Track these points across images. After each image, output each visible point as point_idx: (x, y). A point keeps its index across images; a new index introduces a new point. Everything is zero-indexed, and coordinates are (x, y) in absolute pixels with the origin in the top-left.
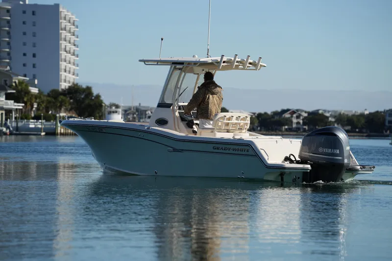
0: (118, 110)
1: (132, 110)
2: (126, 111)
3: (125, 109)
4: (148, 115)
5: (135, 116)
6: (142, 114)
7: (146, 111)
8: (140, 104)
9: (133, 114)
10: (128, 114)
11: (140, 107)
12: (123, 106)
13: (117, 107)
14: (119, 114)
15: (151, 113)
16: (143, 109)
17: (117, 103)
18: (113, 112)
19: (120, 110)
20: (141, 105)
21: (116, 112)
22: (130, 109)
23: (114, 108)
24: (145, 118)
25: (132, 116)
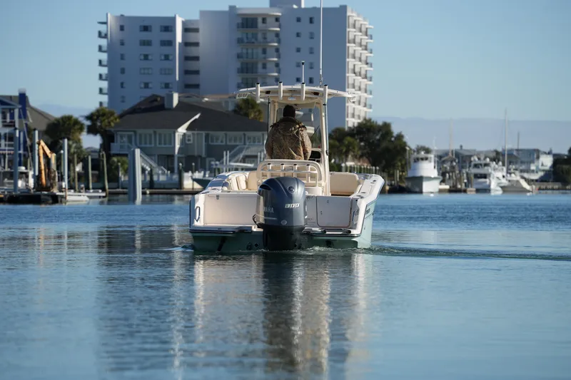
0: (429, 156)
1: (450, 155)
2: (440, 157)
3: (439, 154)
4: (473, 163)
5: (454, 164)
6: (465, 162)
7: (471, 156)
8: (461, 146)
9: (452, 162)
10: (444, 162)
11: (461, 152)
12: (437, 151)
13: (428, 151)
14: (430, 162)
15: (479, 159)
16: (466, 153)
17: (427, 146)
18: (422, 159)
19: (432, 156)
20: (464, 148)
21: (427, 159)
22: (447, 154)
23: (423, 153)
24: (470, 166)
25: (449, 163)
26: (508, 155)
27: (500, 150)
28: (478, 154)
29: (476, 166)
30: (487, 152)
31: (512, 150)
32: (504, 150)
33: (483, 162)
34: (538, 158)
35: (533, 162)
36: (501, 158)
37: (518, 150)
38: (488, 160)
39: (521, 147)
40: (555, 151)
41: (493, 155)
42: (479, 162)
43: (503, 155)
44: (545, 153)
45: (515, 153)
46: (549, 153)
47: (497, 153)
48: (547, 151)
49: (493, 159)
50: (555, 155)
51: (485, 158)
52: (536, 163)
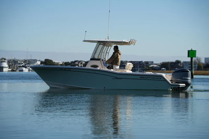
0: (5, 61)
1: (12, 60)
2: (9, 61)
3: (8, 60)
4: (18, 63)
5: (13, 63)
6: (16, 63)
7: (18, 61)
8: (15, 58)
9: (12, 63)
10: (10, 63)
11: (15, 60)
12: (8, 59)
13: (5, 59)
14: (6, 62)
15: (20, 62)
16: (16, 60)
17: (5, 58)
18: (3, 62)
19: (6, 61)
20: (16, 59)
21: (4, 62)
22: (11, 60)
23: (3, 60)
24: (17, 64)
25: (11, 63)
26: (28, 61)
27: (26, 59)
28: (20, 60)
29: (19, 64)
30: (22, 60)
31: (29, 60)
32: (27, 60)
33: (21, 63)
34: (36, 62)
35: (35, 63)
36: (26, 62)
37: (31, 60)
38: (23, 62)
39: (32, 59)
40: (41, 60)
41: (24, 61)
42: (20, 63)
43: (27, 61)
44: (38, 61)
45: (30, 60)
46: (39, 61)
47: (25, 60)
48: (39, 60)
49: (24, 62)
50: (41, 61)
51: (22, 62)
52: (36, 63)
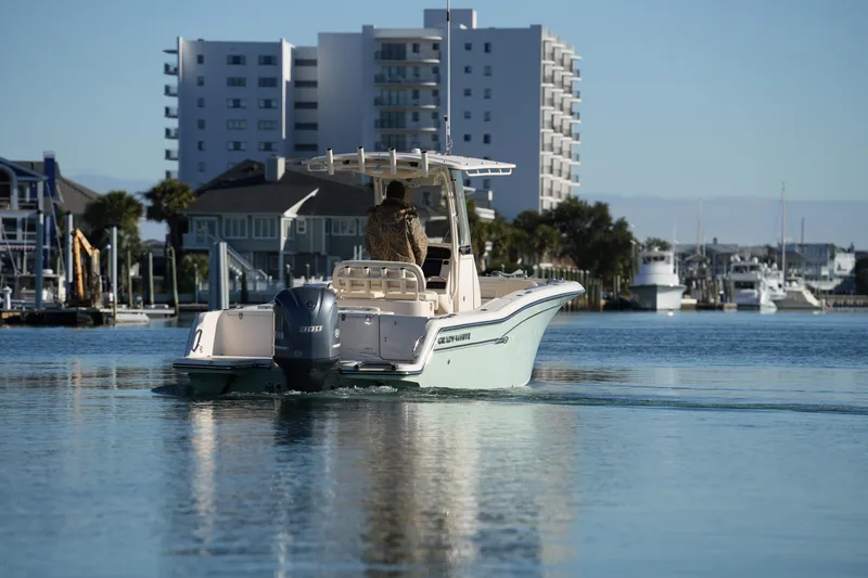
0: (666, 253)
1: (699, 252)
2: (683, 256)
3: (682, 251)
4: (733, 266)
5: (705, 266)
6: (721, 263)
7: (729, 255)
8: (715, 240)
9: (700, 263)
10: (689, 263)
11: (715, 248)
12: (678, 246)
13: (664, 246)
14: (668, 263)
15: (742, 259)
16: (722, 250)
17: (663, 238)
18: (656, 259)
19: (670, 254)
20: (719, 242)
21: (662, 258)
22: (693, 251)
23: (656, 249)
24: (728, 270)
25: (696, 266)
26: (786, 252)
27: (774, 245)
28: (741, 251)
29: (738, 269)
30: (754, 248)
31: (793, 245)
32: (780, 246)
33: (748, 264)
34: (833, 257)
35: (825, 264)
36: (776, 257)
37: (801, 246)
38: (756, 260)
39: (806, 241)
40: (857, 248)
41: (764, 253)
42: (743, 263)
43: (780, 253)
44: (844, 250)
45: (797, 250)
46: (850, 251)
47: (770, 249)
48: (847, 247)
49: (764, 260)
50: (858, 254)
51: (752, 257)
52: (829, 266)
